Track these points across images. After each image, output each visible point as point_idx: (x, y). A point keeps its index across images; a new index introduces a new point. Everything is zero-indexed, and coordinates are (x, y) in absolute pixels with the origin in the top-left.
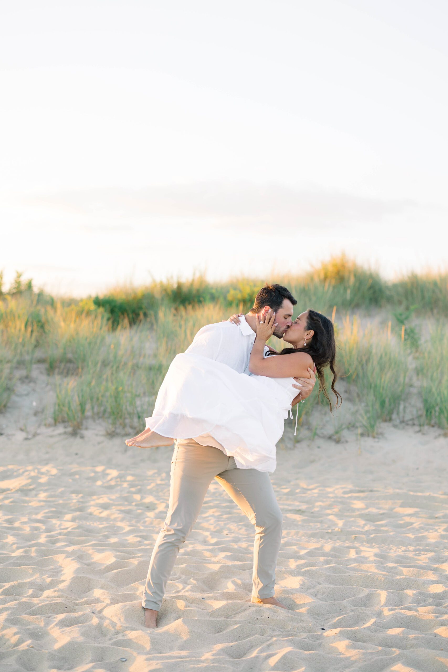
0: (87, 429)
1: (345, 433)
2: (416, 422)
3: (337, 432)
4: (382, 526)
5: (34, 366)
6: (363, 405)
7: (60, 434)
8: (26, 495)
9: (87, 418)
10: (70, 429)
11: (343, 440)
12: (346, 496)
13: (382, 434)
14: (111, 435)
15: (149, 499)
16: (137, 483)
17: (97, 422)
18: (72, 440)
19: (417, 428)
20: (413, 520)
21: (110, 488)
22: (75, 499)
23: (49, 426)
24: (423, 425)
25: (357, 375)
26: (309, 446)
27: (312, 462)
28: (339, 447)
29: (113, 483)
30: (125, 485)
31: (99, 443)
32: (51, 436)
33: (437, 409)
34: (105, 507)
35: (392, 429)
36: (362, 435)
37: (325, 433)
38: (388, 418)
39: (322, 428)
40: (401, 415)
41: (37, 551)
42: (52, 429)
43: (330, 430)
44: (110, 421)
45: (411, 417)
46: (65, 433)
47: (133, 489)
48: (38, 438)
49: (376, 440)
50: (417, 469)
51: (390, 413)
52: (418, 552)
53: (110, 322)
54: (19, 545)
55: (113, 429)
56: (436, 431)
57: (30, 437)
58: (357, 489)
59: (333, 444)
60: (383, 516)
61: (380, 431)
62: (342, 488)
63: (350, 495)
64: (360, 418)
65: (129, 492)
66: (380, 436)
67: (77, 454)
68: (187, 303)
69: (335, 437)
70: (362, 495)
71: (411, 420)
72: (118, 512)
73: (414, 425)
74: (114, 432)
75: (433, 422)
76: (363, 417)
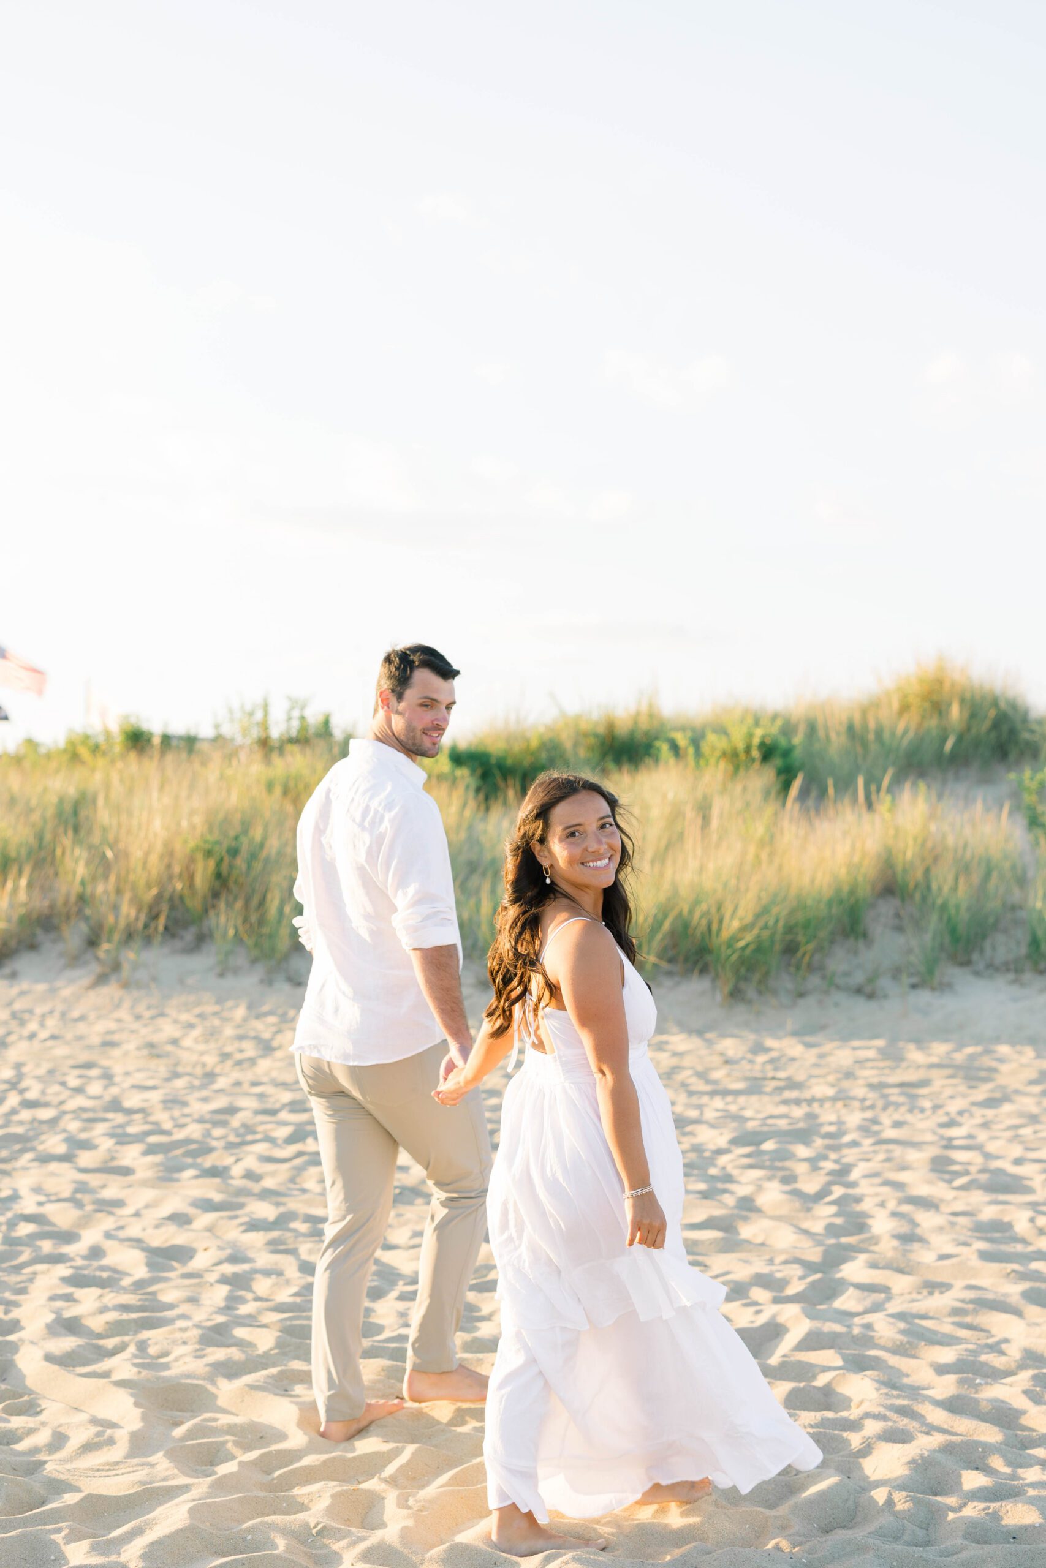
1: (885, 982)
2: (1013, 967)
3: (870, 982)
6: (918, 935)
11: (880, 993)
13: (949, 985)
19: (1011, 976)
24: (1024, 972)
25: (917, 885)
26: (819, 1002)
27: (823, 1026)
28: (873, 1005)
35: (971, 978)
36: (914, 986)
37: (851, 982)
38: (964, 959)
39: (846, 975)
40: (988, 955)
43: (859, 978)
45: (1005, 959)
49: (938, 994)
51: (968, 950)
53: (481, 796)
58: (880, 1058)
59: (862, 1000)
61: (946, 979)
62: (857, 1057)
63: (864, 1064)
66: (946, 989)
68: (625, 758)
69: (868, 989)
70: (883, 1064)
71: (1004, 963)
73: (1008, 970)
75: (1041, 965)
76: (916, 958)
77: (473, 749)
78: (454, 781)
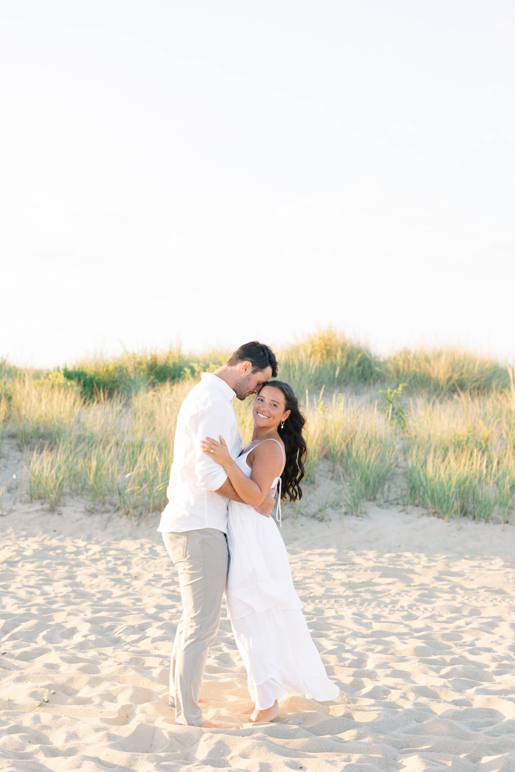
0: (64, 505)
1: (329, 511)
2: (400, 502)
3: (321, 511)
4: (361, 592)
5: (5, 441)
6: (348, 484)
7: (37, 511)
8: (13, 566)
9: (64, 494)
10: (47, 506)
11: (327, 518)
12: (329, 568)
13: (366, 513)
14: (91, 512)
15: (135, 570)
16: (121, 556)
17: (76, 498)
18: (49, 516)
19: (401, 508)
20: (390, 587)
21: (94, 561)
22: (62, 570)
23: (25, 502)
24: (407, 505)
25: (342, 454)
26: (293, 524)
27: (296, 539)
28: (323, 525)
29: (97, 556)
30: (109, 558)
31: (77, 520)
32: (28, 513)
33: (422, 489)
34: (95, 576)
35: (376, 508)
36: (346, 513)
37: (309, 511)
38: (372, 497)
39: (305, 507)
40: (385, 494)
41: (38, 610)
42: (28, 505)
43: (314, 508)
44: (90, 497)
45: (395, 497)
46: (43, 510)
47: (119, 562)
48: (13, 515)
49: (360, 518)
50: (400, 546)
51: (375, 492)
52: (392, 612)
54: (19, 605)
55: (92, 506)
56: (420, 510)
57: (5, 513)
58: (339, 562)
59: (317, 522)
60: (363, 584)
61: (364, 510)
62: (325, 561)
63: (332, 567)
64: (344, 496)
65: (115, 564)
66: (364, 515)
67: (55, 531)
69: (319, 516)
70: (343, 567)
71: (395, 499)
72: (108, 580)
73: (398, 504)
74: (93, 508)
75: (417, 502)
76: (347, 496)
77: (76, 369)
78: (66, 388)
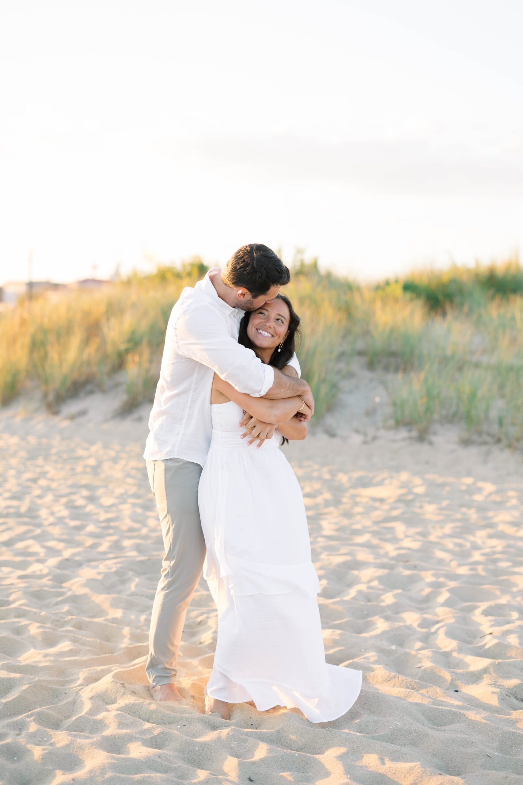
0: (435, 434)
7: (404, 439)
9: (434, 422)
10: (414, 434)
14: (466, 443)
18: (418, 446)
23: (388, 428)
31: (452, 452)
42: (393, 432)
44: (464, 425)
46: (410, 438)
48: (379, 442)
55: (468, 436)
57: (369, 440)
74: (468, 439)
